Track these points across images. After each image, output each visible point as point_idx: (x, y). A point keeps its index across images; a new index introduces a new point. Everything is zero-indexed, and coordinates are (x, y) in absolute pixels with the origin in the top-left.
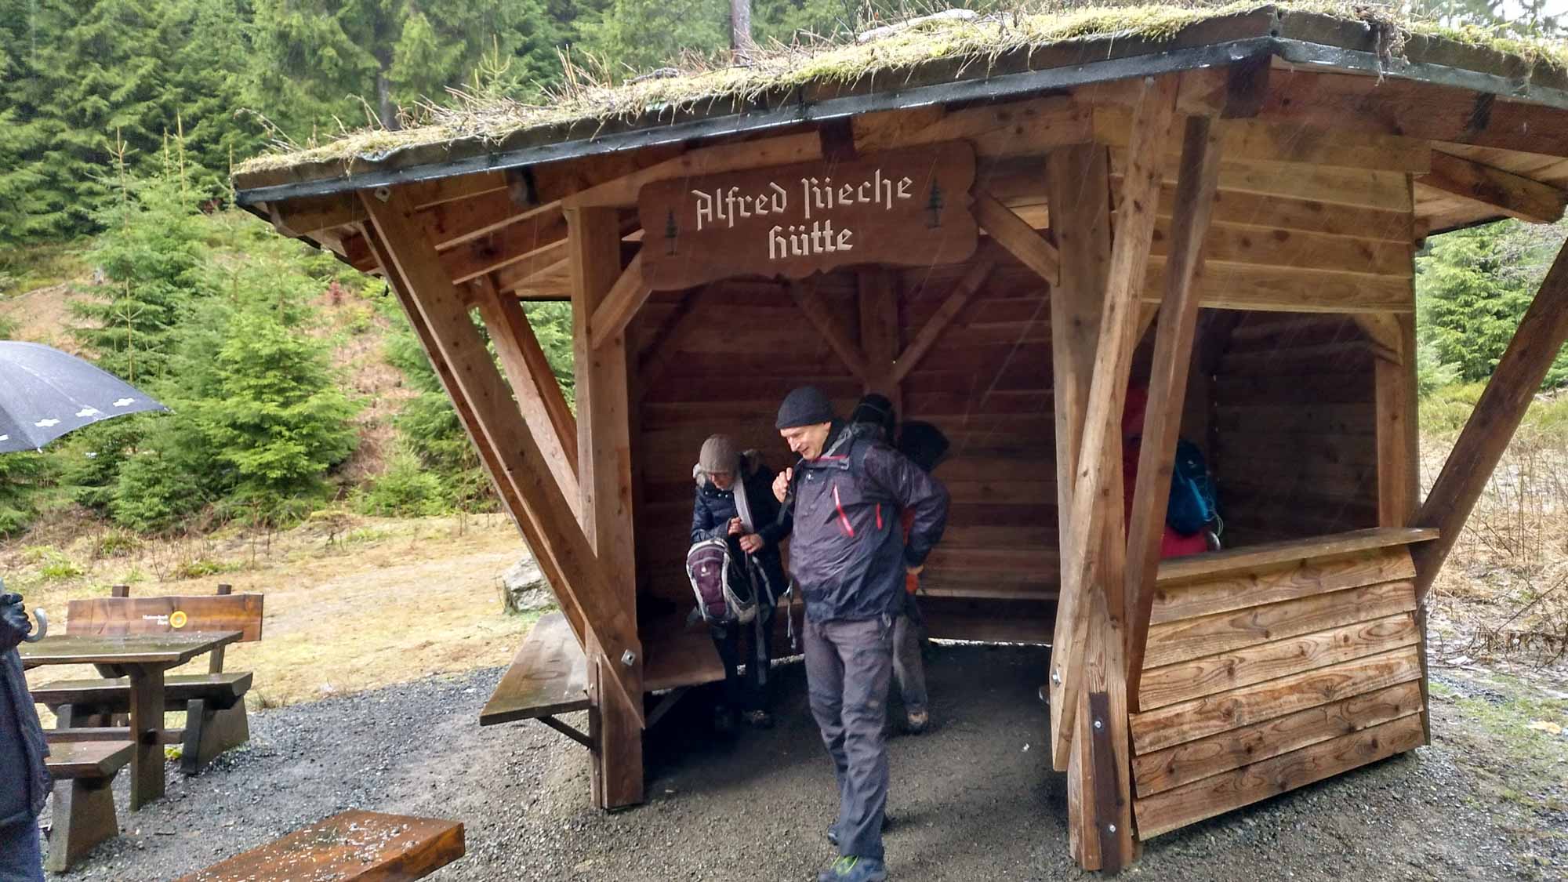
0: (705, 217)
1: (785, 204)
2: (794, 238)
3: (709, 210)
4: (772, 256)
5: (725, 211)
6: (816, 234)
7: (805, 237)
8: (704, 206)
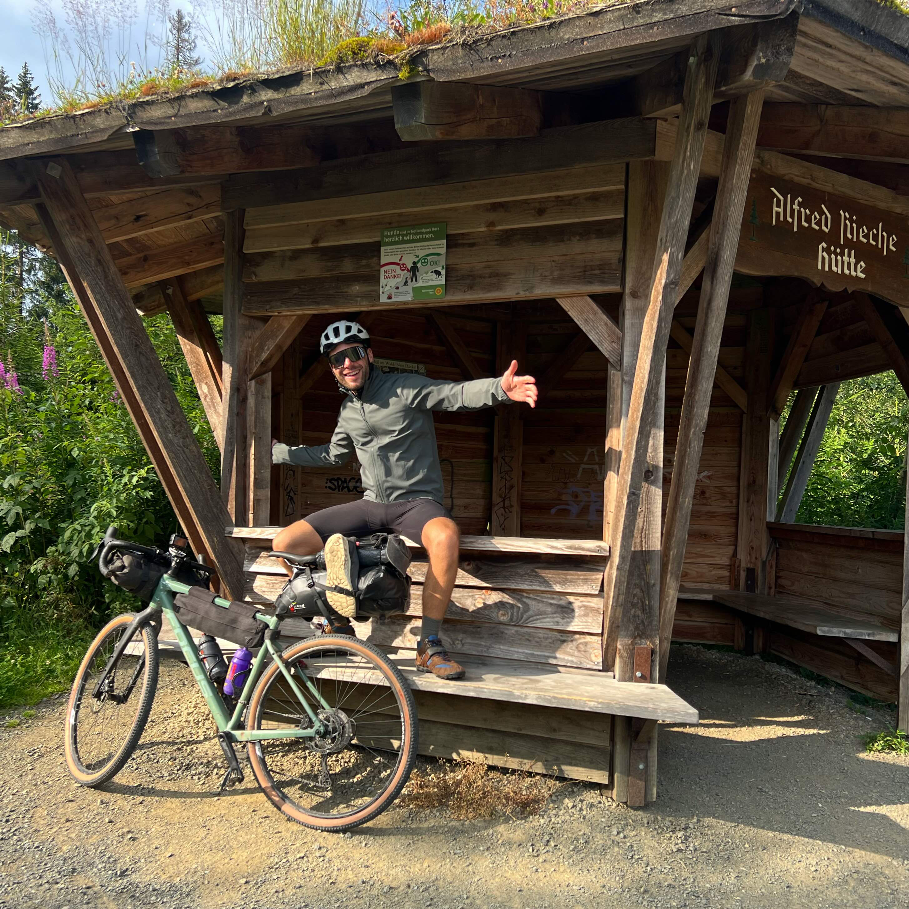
0: (778, 214)
1: (829, 226)
2: (833, 256)
3: (781, 210)
4: (820, 267)
5: (792, 216)
6: (846, 258)
7: (839, 257)
8: (778, 206)
